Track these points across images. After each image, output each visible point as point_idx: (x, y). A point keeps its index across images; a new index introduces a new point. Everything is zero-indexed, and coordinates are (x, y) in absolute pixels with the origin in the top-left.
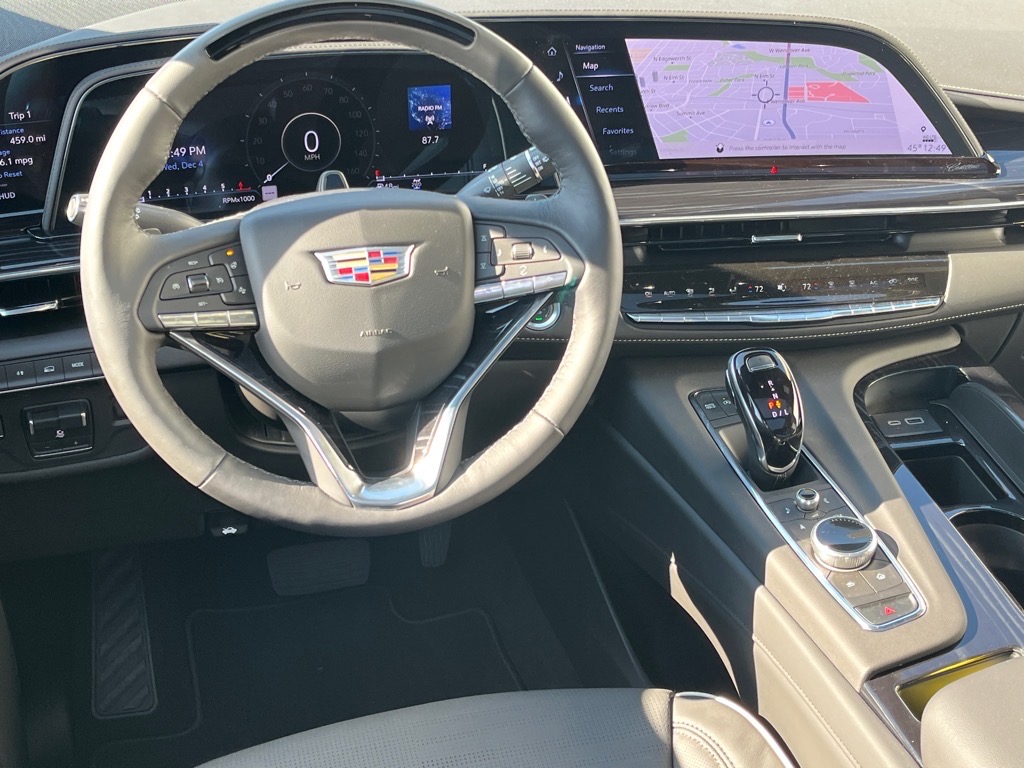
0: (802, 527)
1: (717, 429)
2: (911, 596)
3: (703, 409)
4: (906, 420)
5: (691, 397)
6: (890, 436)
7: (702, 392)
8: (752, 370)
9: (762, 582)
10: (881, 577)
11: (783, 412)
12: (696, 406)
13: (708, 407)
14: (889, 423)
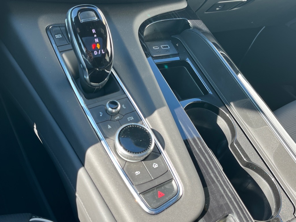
0: (109, 127)
1: (61, 52)
2: (173, 182)
3: (54, 37)
4: (161, 46)
5: (47, 29)
6: (154, 56)
7: (54, 26)
8: (82, 21)
9: (83, 165)
10: (155, 166)
11: (101, 51)
12: (50, 36)
13: (57, 36)
14: (154, 48)
